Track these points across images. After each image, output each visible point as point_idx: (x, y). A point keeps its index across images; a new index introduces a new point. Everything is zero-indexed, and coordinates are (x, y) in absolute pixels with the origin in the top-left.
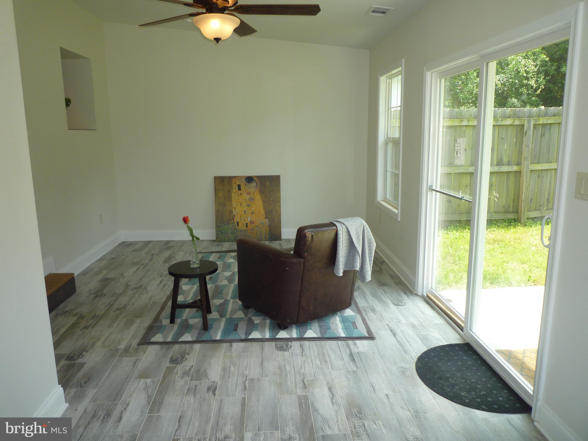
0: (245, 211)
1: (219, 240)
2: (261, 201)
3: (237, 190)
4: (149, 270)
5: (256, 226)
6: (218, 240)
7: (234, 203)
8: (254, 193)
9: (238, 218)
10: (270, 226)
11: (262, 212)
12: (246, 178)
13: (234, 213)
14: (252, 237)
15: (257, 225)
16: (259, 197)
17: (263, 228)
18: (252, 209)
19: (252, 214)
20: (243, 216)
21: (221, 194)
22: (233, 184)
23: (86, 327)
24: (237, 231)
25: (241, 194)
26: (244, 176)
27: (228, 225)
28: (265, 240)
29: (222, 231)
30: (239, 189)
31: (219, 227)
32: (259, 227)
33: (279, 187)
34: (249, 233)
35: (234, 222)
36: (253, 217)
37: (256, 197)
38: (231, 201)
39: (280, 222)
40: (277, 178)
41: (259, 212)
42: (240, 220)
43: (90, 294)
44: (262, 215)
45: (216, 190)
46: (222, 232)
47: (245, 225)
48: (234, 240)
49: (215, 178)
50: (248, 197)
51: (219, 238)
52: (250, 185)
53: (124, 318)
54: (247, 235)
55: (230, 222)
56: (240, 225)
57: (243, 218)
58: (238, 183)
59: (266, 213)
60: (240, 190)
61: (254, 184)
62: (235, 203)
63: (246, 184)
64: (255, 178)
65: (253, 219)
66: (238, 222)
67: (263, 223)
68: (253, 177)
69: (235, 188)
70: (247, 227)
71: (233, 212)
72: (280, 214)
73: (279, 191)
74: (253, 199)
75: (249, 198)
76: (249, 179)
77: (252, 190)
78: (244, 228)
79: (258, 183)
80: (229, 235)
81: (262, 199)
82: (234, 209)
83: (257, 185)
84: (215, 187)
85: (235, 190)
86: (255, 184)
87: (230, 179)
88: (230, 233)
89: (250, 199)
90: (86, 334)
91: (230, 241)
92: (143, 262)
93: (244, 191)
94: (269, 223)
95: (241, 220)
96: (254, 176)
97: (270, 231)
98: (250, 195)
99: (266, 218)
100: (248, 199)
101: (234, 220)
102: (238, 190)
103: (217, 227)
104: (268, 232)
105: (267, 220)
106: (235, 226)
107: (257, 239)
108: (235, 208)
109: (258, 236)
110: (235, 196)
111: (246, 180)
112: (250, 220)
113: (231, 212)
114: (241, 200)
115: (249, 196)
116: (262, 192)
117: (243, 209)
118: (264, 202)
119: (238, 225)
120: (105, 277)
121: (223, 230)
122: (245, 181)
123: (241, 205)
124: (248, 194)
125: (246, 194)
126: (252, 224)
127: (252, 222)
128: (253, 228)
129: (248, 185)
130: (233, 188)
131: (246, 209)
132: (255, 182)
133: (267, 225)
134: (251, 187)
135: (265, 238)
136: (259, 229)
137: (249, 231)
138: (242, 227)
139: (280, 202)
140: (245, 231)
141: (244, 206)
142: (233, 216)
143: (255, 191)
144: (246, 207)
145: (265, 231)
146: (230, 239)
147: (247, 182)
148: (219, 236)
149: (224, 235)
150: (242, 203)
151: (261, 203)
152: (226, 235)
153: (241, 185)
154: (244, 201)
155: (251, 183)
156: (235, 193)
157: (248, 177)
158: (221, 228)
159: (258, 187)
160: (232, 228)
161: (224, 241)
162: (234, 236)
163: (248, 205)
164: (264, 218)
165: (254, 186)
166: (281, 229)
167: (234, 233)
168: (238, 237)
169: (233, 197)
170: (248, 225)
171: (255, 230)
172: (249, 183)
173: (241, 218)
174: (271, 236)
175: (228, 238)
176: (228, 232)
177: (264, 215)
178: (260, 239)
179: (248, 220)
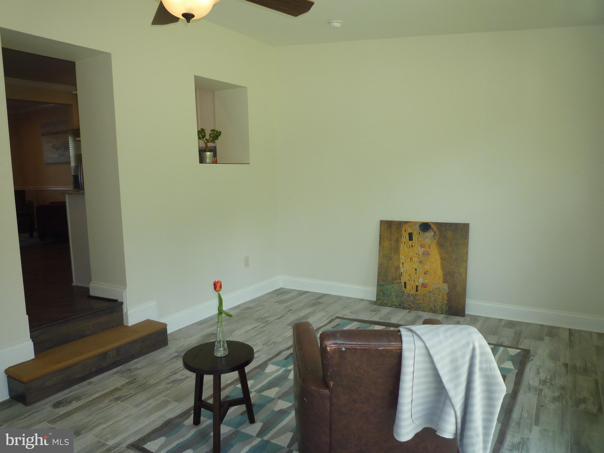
0: (416, 270)
1: (380, 303)
2: (438, 257)
3: (408, 239)
4: (264, 331)
5: (430, 292)
6: (378, 302)
7: (402, 257)
8: (430, 246)
9: (406, 277)
10: (448, 294)
11: (440, 272)
12: (421, 224)
13: (402, 270)
14: (423, 306)
15: (431, 290)
16: (436, 251)
17: (439, 295)
18: (426, 267)
19: (425, 274)
20: (413, 275)
21: (386, 244)
22: (403, 231)
23: (117, 399)
24: (403, 294)
25: (412, 245)
26: (418, 222)
27: (393, 285)
28: (441, 312)
30: (411, 238)
31: (381, 285)
33: (466, 241)
34: (420, 300)
35: (401, 282)
36: (426, 279)
37: (432, 251)
38: (399, 254)
39: (464, 289)
40: (465, 227)
41: (435, 272)
42: (409, 280)
43: (176, 352)
44: (439, 278)
45: (381, 238)
46: (384, 293)
47: (415, 288)
48: (398, 307)
49: (382, 222)
50: (421, 251)
51: (380, 300)
52: (425, 234)
53: (164, 397)
54: (416, 302)
55: (395, 282)
56: (407, 286)
57: (413, 278)
58: (410, 231)
59: (445, 275)
60: (412, 240)
61: (430, 234)
62: (403, 257)
63: (419, 233)
64: (433, 226)
65: (426, 281)
66: (405, 283)
67: (439, 288)
70: (417, 291)
71: (400, 269)
72: (466, 279)
73: (466, 245)
74: (428, 254)
76: (425, 227)
77: (428, 241)
78: (413, 292)
79: (436, 232)
80: (392, 298)
81: (441, 255)
82: (401, 264)
83: (434, 235)
84: (380, 233)
85: (404, 240)
86: (432, 234)
87: (400, 224)
88: (395, 297)
89: (423, 253)
90: (107, 408)
91: (394, 306)
92: (269, 319)
93: (417, 242)
94: (449, 289)
95: (410, 280)
96: (431, 223)
97: (449, 300)
98: (424, 247)
99: (445, 281)
100: (421, 253)
101: (400, 279)
103: (379, 285)
104: (446, 302)
105: (446, 284)
106: (402, 287)
107: (430, 309)
108: (403, 264)
109: (431, 305)
110: (404, 248)
111: (420, 227)
112: (422, 283)
113: (398, 268)
114: (411, 253)
115: (423, 249)
116: (441, 245)
117: (414, 266)
118: (443, 259)
119: (405, 287)
120: (213, 332)
121: (385, 290)
122: (419, 228)
123: (411, 260)
124: (422, 246)
125: (419, 246)
126: (425, 287)
127: (424, 285)
128: (425, 294)
129: (423, 234)
130: (403, 236)
131: (418, 267)
132: (432, 230)
133: (445, 293)
134: (427, 237)
135: (441, 309)
136: (433, 295)
137: (419, 297)
138: (410, 289)
139: (466, 261)
140: (414, 296)
141: (415, 262)
142: (400, 274)
143: (431, 243)
144: (418, 263)
145: (441, 300)
146: (393, 304)
147: (421, 230)
148: (380, 297)
149: (387, 298)
150: (412, 258)
151: (439, 261)
152: (389, 297)
153: (413, 233)
154: (416, 255)
155: (426, 231)
156: (405, 244)
157: (423, 223)
158: (383, 287)
159: (436, 239)
160: (397, 290)
161: (386, 305)
162: (399, 301)
163: (421, 262)
164: (441, 282)
165: (431, 236)
166: (466, 300)
167: (399, 296)
168: (405, 303)
169: (401, 248)
170: (419, 288)
171: (427, 296)
172: (424, 232)
173: (410, 277)
174: (450, 308)
175: (391, 303)
176: (392, 294)
177: (442, 278)
178: (434, 310)
179: (418, 282)
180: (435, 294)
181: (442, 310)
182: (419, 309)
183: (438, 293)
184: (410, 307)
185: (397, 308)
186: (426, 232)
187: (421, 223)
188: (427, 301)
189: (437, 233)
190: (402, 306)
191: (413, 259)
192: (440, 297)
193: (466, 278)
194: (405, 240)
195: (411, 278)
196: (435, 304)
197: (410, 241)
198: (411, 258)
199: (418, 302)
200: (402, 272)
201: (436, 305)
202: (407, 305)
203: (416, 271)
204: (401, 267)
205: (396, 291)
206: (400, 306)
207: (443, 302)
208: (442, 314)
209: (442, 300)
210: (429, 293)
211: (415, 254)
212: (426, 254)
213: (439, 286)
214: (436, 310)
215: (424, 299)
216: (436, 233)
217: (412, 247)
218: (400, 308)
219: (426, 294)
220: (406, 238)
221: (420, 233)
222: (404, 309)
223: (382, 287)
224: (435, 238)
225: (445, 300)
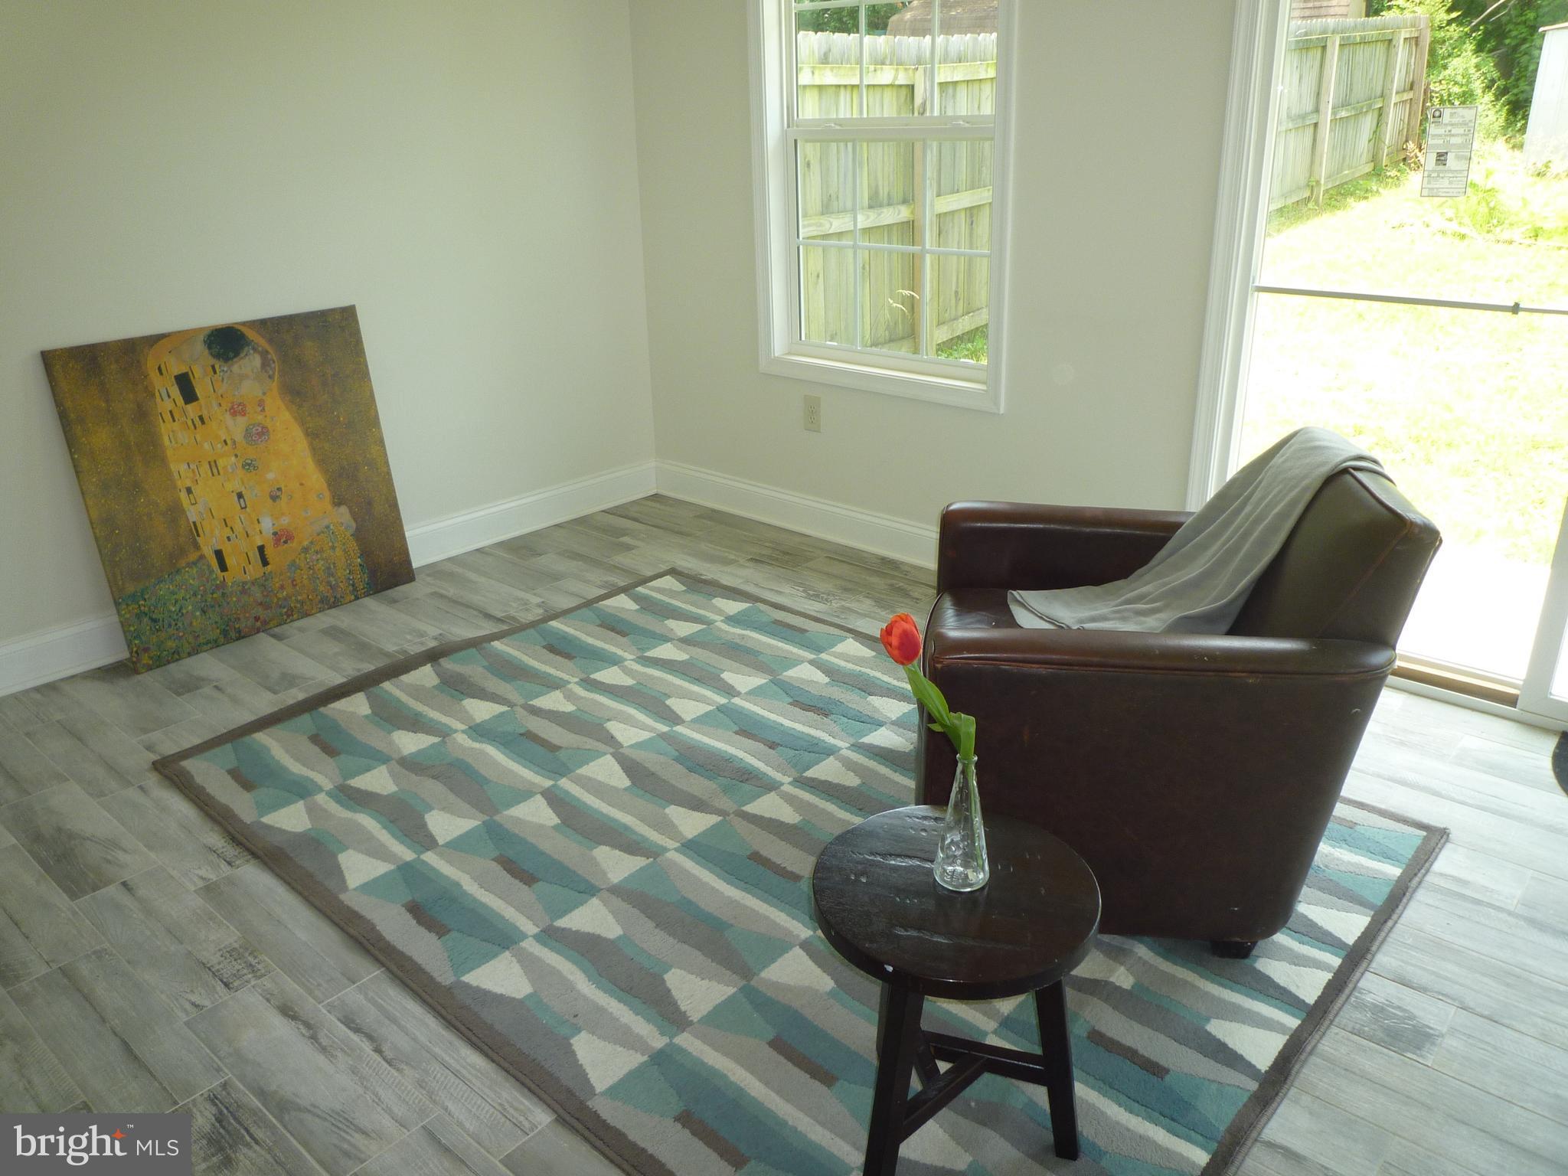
0: (240, 496)
1: (151, 658)
2: (297, 432)
3: (180, 400)
5: (306, 550)
6: (145, 659)
7: (177, 466)
8: (261, 403)
9: (217, 532)
10: (359, 535)
11: (316, 480)
12: (209, 336)
13: (192, 514)
14: (297, 601)
15: (306, 543)
16: (286, 415)
17: (333, 548)
18: (270, 476)
19: (274, 498)
20: (237, 519)
21: (102, 437)
22: (154, 374)
24: (223, 594)
25: (201, 418)
26: (201, 329)
27: (178, 578)
28: (353, 597)
29: (154, 616)
30: (189, 395)
31: (133, 597)
32: (318, 548)
33: (360, 360)
34: (282, 587)
35: (202, 557)
36: (283, 514)
37: (272, 419)
38: (163, 461)
39: (394, 506)
40: (346, 317)
41: (302, 484)
42: (229, 539)
44: (319, 495)
45: (69, 421)
46: (155, 621)
47: (255, 556)
48: (222, 640)
49: (47, 358)
50: (237, 427)
51: (146, 650)
52: (235, 368)
54: (275, 600)
55: (182, 563)
56: (230, 561)
57: (238, 527)
58: (177, 369)
59: (333, 482)
60: (195, 398)
61: (249, 363)
62: (183, 467)
63: (213, 367)
64: (251, 334)
65: (285, 521)
66: (219, 554)
67: (327, 527)
68: (244, 329)
69: (167, 397)
70: (265, 563)
71: (183, 512)
72: (389, 473)
73: (362, 373)
74: (264, 432)
75: (247, 430)
76: (226, 342)
77: (250, 389)
78: (255, 570)
79: (267, 352)
80: (191, 623)
81: (302, 423)
82: (183, 495)
83: (265, 364)
84: (57, 404)
85: (165, 406)
86: (256, 361)
87: (130, 352)
88: (198, 613)
89: (247, 434)
91: (206, 648)
93: (215, 404)
94: (355, 520)
95: (233, 536)
96: (244, 324)
97: (365, 553)
98: (243, 413)
99: (338, 502)
100: (239, 437)
101: (197, 547)
102: (186, 404)
103: (120, 600)
104: (359, 560)
105: (344, 509)
106: (212, 572)
107: (321, 601)
108: (189, 491)
109: (321, 588)
110: (174, 434)
111: (210, 348)
112: (272, 532)
113: (175, 512)
114: (206, 446)
115: (241, 422)
116: (294, 394)
117: (229, 487)
118: (312, 435)
119: (223, 567)
121: (156, 607)
122: (207, 352)
123: (215, 471)
124: (238, 410)
125: (228, 416)
126: (285, 542)
127: (282, 537)
128: (294, 561)
129: (225, 369)
130: (157, 394)
131: (243, 483)
132: (255, 349)
133: (348, 534)
134: (242, 377)
135: (351, 588)
136: (319, 556)
137: (277, 580)
138: (242, 568)
139: (375, 422)
140: (263, 583)
141: (230, 471)
142: (191, 530)
143: (264, 394)
144: (240, 472)
145: (344, 560)
146: (201, 640)
147: (217, 356)
148: (144, 638)
149: (171, 631)
150: (215, 462)
151: (302, 444)
152: (180, 624)
153: (190, 373)
154: (226, 448)
155: (235, 356)
156: (174, 421)
157: (216, 330)
158: (145, 600)
159: (274, 373)
160: (199, 587)
161: (176, 656)
162: (218, 619)
163: (249, 465)
164: (327, 503)
165: (255, 371)
166: (405, 528)
167: (212, 607)
168: (239, 619)
169: (166, 442)
170: (269, 552)
171: (303, 565)
172: (227, 359)
173: (228, 529)
174: (373, 573)
175: (191, 639)
176: (184, 611)
177: (327, 494)
178: (332, 600)
179: (261, 533)
180: (322, 551)
181: (355, 589)
182: (288, 616)
183: (330, 544)
184: (258, 624)
185: (218, 646)
186: (235, 360)
187: (207, 332)
188: (306, 582)
189: (273, 355)
190: (233, 634)
191: (221, 463)
192: (337, 549)
193: (390, 469)
194: (168, 405)
195: (231, 528)
196: (332, 579)
197: (187, 406)
198: (213, 464)
199: (279, 599)
200: (194, 523)
201: (334, 583)
202: (249, 623)
203: (242, 500)
204: (185, 506)
205: (195, 595)
206: (225, 636)
207: (350, 565)
208: (358, 598)
209: (347, 560)
210: (303, 554)
211: (219, 446)
212: (258, 434)
213: (326, 522)
214: (339, 596)
215: (294, 580)
216: (269, 356)
217: (203, 422)
218: (229, 640)
219: (297, 561)
220: (169, 396)
221: (217, 367)
222: (243, 637)
223: (142, 602)
224: (271, 373)
225: (355, 554)
